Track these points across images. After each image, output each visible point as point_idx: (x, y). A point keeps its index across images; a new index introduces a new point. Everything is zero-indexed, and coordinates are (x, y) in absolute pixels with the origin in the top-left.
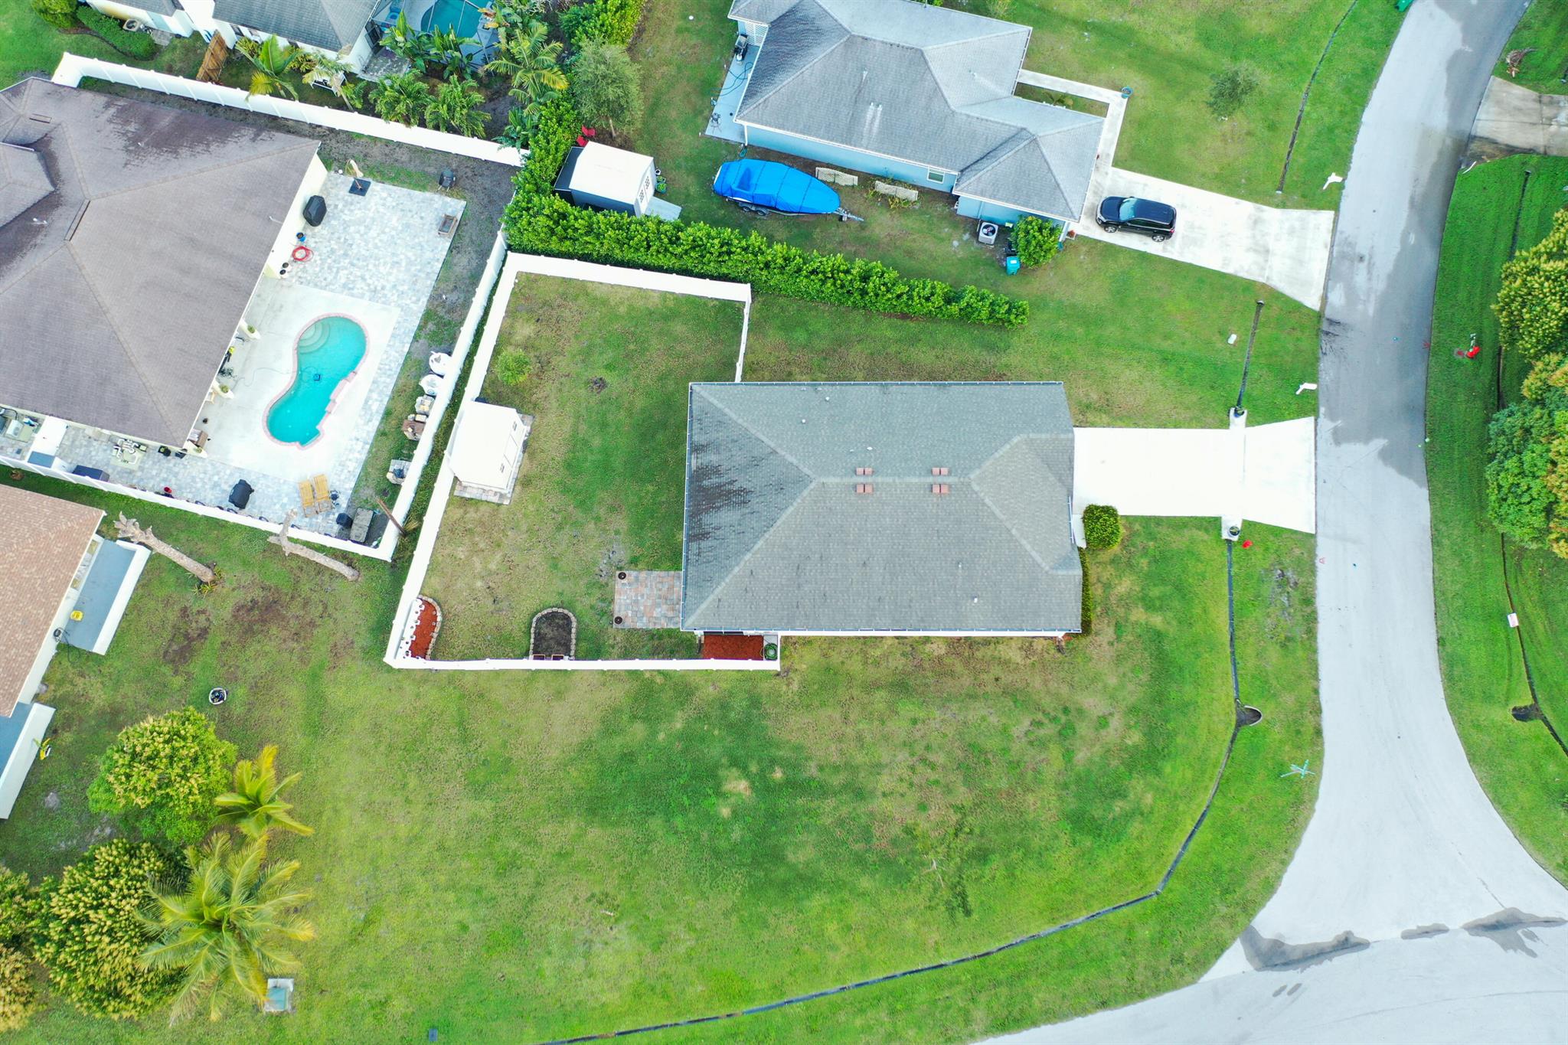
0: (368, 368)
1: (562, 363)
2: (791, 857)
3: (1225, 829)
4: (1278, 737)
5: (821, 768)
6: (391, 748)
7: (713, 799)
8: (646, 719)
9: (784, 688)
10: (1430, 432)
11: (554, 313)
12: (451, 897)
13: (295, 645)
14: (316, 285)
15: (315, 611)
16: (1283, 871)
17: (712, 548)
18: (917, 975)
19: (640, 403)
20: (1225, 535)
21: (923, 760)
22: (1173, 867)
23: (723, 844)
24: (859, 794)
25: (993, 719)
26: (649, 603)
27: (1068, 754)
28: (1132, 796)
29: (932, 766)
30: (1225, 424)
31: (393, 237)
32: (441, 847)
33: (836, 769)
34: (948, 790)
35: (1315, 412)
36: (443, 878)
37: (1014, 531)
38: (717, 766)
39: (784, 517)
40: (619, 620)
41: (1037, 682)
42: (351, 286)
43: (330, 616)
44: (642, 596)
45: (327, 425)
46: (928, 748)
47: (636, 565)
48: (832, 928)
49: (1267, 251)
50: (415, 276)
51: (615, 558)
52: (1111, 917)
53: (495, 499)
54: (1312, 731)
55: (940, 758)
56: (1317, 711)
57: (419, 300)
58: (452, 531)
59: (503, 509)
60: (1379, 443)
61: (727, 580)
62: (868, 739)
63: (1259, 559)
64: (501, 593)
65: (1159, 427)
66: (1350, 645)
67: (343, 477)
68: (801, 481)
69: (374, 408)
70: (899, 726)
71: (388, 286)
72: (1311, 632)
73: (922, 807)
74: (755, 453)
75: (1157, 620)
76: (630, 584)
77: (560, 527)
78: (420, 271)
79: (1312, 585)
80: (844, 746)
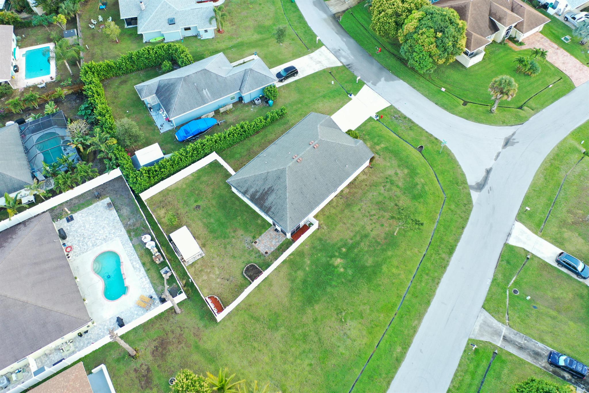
0: (124, 258)
1: (182, 211)
2: (368, 265)
3: (442, 173)
4: (430, 147)
5: (351, 239)
6: (240, 343)
7: (336, 270)
8: (299, 269)
9: (323, 230)
10: (389, 70)
11: (165, 202)
12: (298, 361)
13: (182, 345)
14: (83, 253)
15: (178, 331)
16: (462, 169)
17: (275, 209)
18: (422, 262)
19: (214, 202)
20: (376, 119)
21: (371, 216)
22: (442, 189)
23: (350, 278)
24: (366, 236)
25: (375, 194)
26: (269, 243)
27: (397, 186)
28: (419, 183)
29: (374, 215)
30: (350, 99)
31: (95, 222)
32: (282, 352)
33: (355, 236)
34: (383, 217)
35: (364, 83)
36: (291, 359)
37: (340, 143)
38: (328, 262)
39: (287, 182)
40: (266, 253)
41: (375, 178)
42: (95, 244)
43: (184, 328)
44: (265, 243)
45: (127, 283)
46: (369, 212)
47: (256, 238)
48: (394, 270)
49: (320, 62)
50: (113, 226)
51: (248, 241)
52: (443, 210)
53: (200, 257)
54: (435, 140)
55: (373, 212)
56: (431, 135)
57: (121, 230)
58: (196, 275)
59: (205, 257)
60: (383, 79)
61: (288, 211)
62: (354, 223)
63: (386, 118)
64: (227, 276)
65: (338, 110)
66: (422, 118)
67: (148, 291)
68: (283, 171)
69: (138, 266)
70: (357, 214)
71: (108, 235)
72: (413, 122)
73: (382, 225)
74: (263, 178)
75: (382, 145)
76: (259, 243)
77: (225, 248)
78: (113, 223)
79: (402, 114)
80: (351, 229)
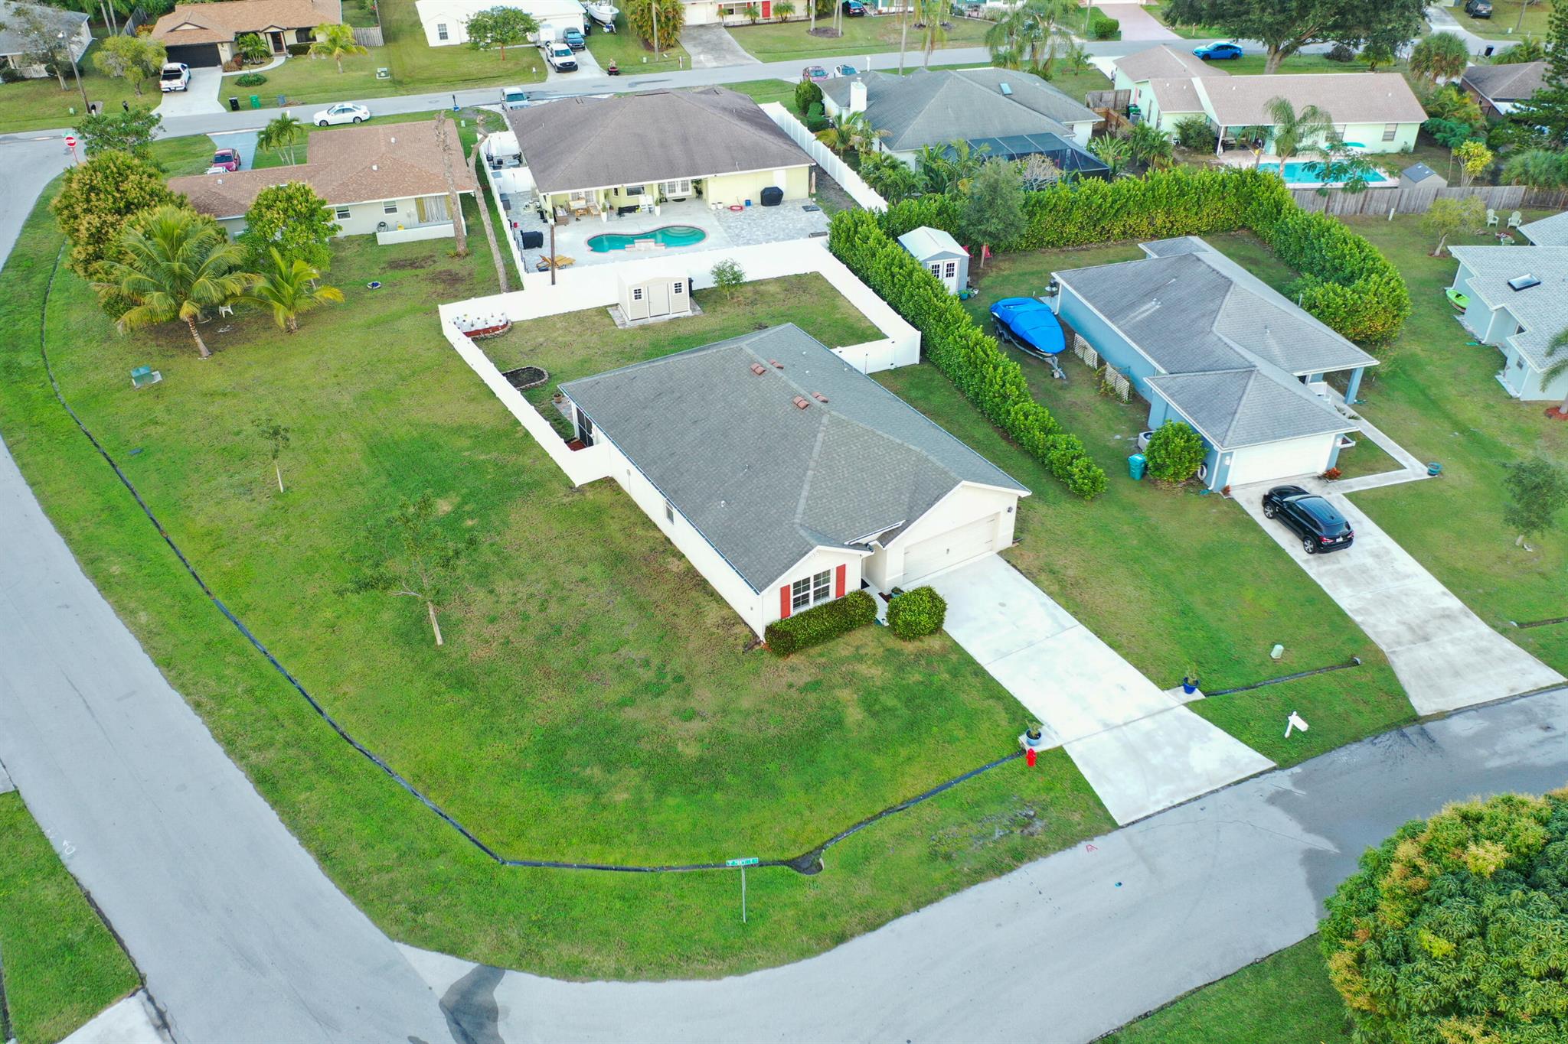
3: (630, 895)
4: (799, 898)
5: (493, 544)
8: (477, 442)
14: (718, 219)
24: (481, 576)
25: (626, 629)
27: (628, 701)
28: (613, 778)
29: (543, 609)
30: (1163, 685)
33: (498, 552)
34: (523, 628)
35: (1285, 763)
38: (457, 489)
42: (731, 228)
46: (561, 599)
49: (1426, 639)
53: (618, 323)
54: (838, 930)
55: (555, 611)
56: (872, 926)
58: (575, 316)
59: (613, 328)
60: (1324, 845)
63: (1028, 786)
66: (999, 925)
70: (571, 573)
73: (493, 619)
75: (855, 715)
79: (1045, 850)
